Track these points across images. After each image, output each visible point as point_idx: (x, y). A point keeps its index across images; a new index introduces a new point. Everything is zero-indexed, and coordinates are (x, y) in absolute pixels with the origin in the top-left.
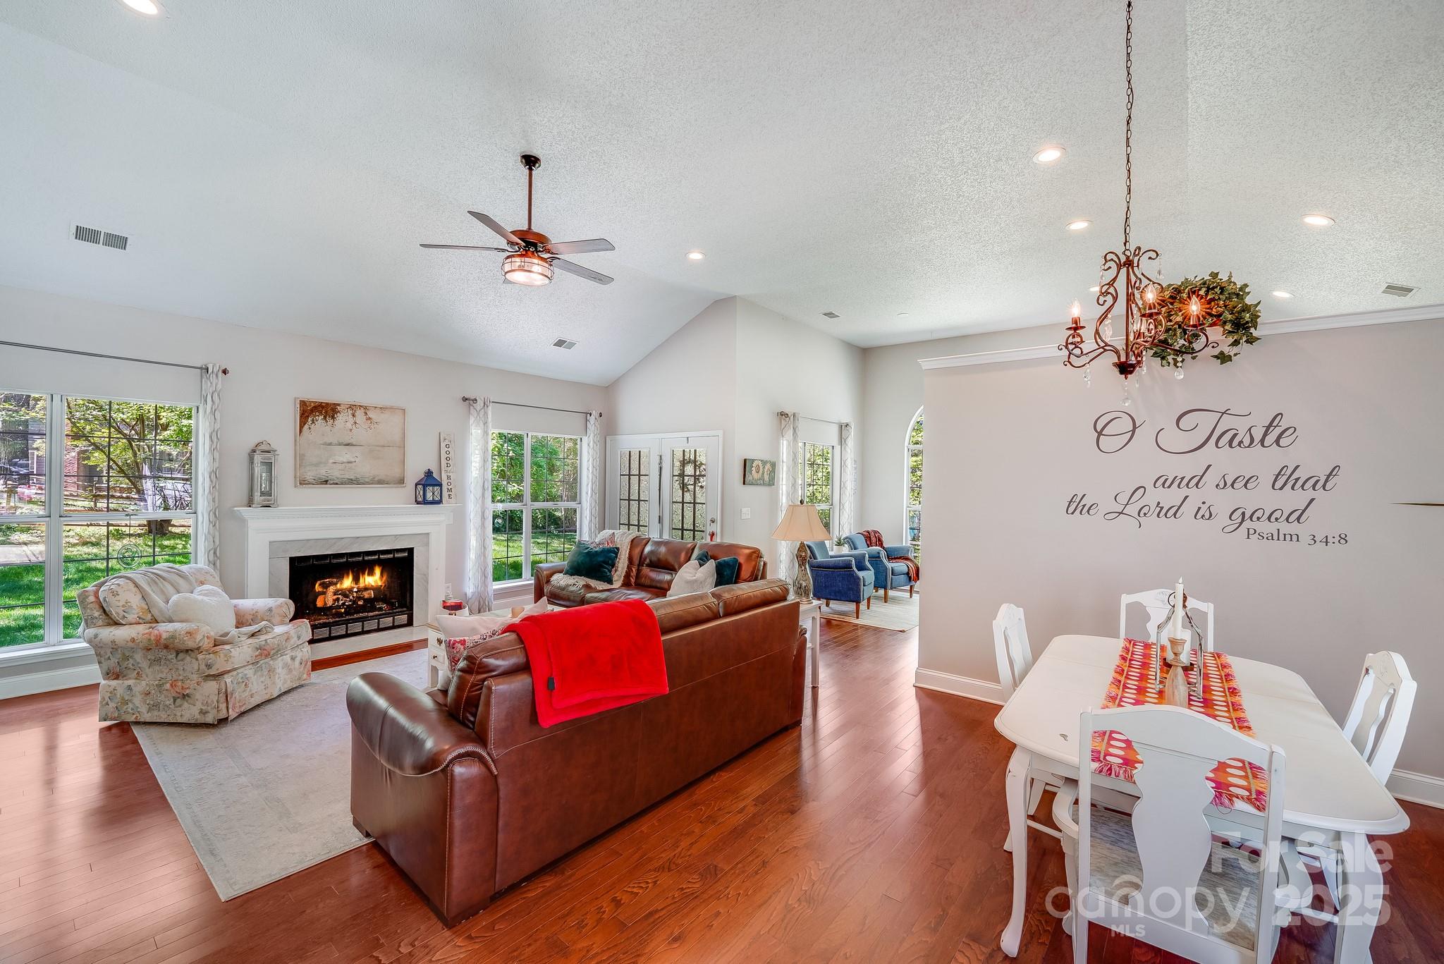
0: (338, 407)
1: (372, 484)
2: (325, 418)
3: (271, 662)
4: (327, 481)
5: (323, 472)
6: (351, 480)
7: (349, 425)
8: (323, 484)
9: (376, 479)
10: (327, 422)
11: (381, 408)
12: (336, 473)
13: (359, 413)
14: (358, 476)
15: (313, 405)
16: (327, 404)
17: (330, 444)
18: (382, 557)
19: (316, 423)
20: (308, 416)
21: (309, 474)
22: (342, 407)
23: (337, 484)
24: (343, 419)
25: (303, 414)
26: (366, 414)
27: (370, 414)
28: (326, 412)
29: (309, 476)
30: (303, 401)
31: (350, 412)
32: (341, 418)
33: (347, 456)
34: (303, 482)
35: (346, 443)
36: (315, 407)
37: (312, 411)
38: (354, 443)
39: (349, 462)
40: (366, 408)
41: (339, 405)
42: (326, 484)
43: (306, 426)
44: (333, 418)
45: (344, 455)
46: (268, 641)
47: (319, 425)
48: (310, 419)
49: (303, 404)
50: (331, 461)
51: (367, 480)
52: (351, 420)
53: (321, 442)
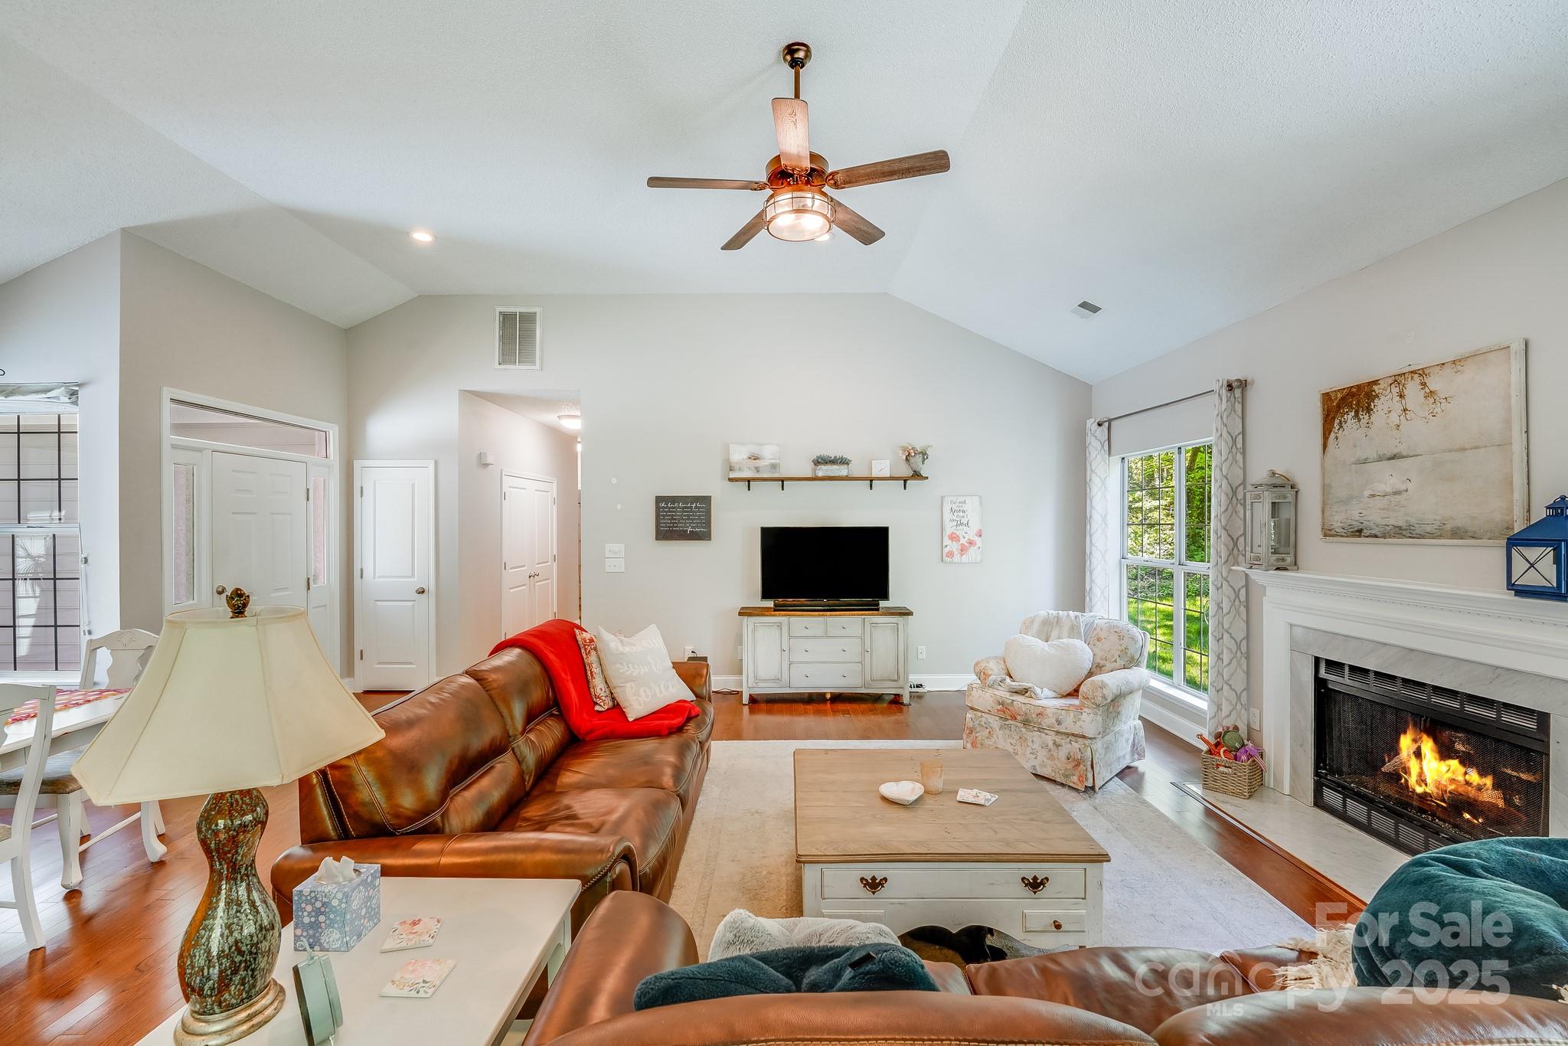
0: (1375, 388)
1: (1440, 536)
2: (1357, 413)
3: (1023, 730)
4: (1360, 531)
5: (1353, 514)
6: (1400, 528)
7: (1394, 418)
8: (1353, 536)
9: (1448, 527)
10: (1359, 420)
11: (1454, 362)
12: (1375, 515)
13: (1412, 388)
14: (1413, 521)
15: (1339, 396)
16: (1359, 387)
17: (1365, 461)
18: (1470, 709)
19: (1345, 426)
20: (1334, 418)
21: (1336, 518)
22: (1383, 384)
23: (1376, 536)
24: (1385, 406)
25: (1328, 415)
26: (1424, 384)
27: (1433, 384)
28: (1358, 404)
29: (1337, 521)
30: (1327, 394)
31: (1395, 390)
32: (1380, 406)
33: (1393, 480)
34: (1328, 533)
35: (1389, 455)
36: (1343, 399)
37: (1339, 407)
38: (1404, 453)
39: (1397, 493)
40: (1422, 373)
41: (1376, 382)
42: (1360, 536)
43: (1332, 435)
44: (1369, 410)
45: (1387, 478)
46: (1015, 703)
47: (1350, 428)
48: (1337, 421)
49: (1327, 397)
50: (1367, 493)
51: (1429, 529)
52: (1397, 406)
53: (1353, 460)
